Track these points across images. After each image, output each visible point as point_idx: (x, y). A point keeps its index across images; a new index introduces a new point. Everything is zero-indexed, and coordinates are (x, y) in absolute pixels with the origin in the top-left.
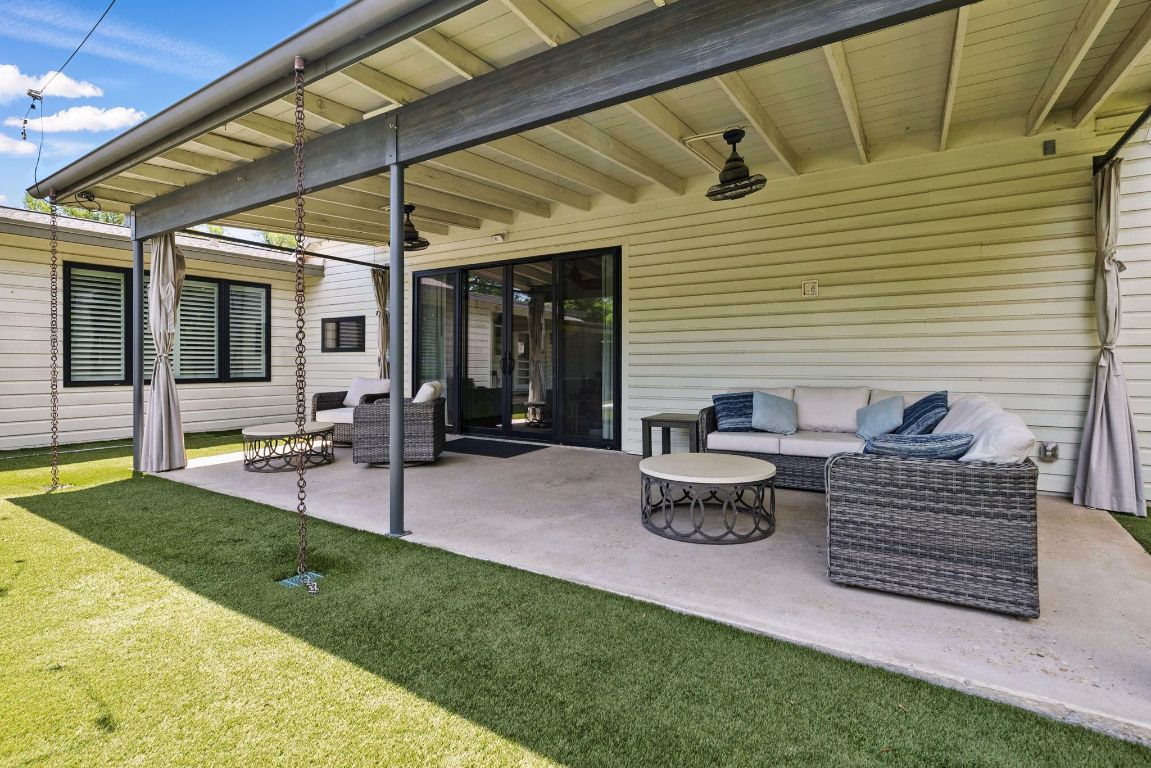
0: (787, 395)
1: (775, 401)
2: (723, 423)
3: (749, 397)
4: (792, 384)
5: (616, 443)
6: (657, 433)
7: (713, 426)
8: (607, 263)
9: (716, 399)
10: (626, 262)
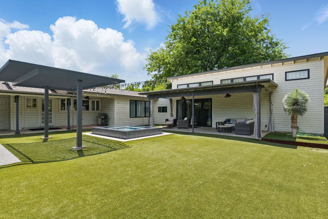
0: (235, 119)
1: (233, 120)
2: (227, 123)
3: (230, 119)
4: (236, 118)
5: (211, 126)
6: (218, 124)
7: (225, 123)
8: (210, 100)
9: (226, 120)
10: (213, 100)
